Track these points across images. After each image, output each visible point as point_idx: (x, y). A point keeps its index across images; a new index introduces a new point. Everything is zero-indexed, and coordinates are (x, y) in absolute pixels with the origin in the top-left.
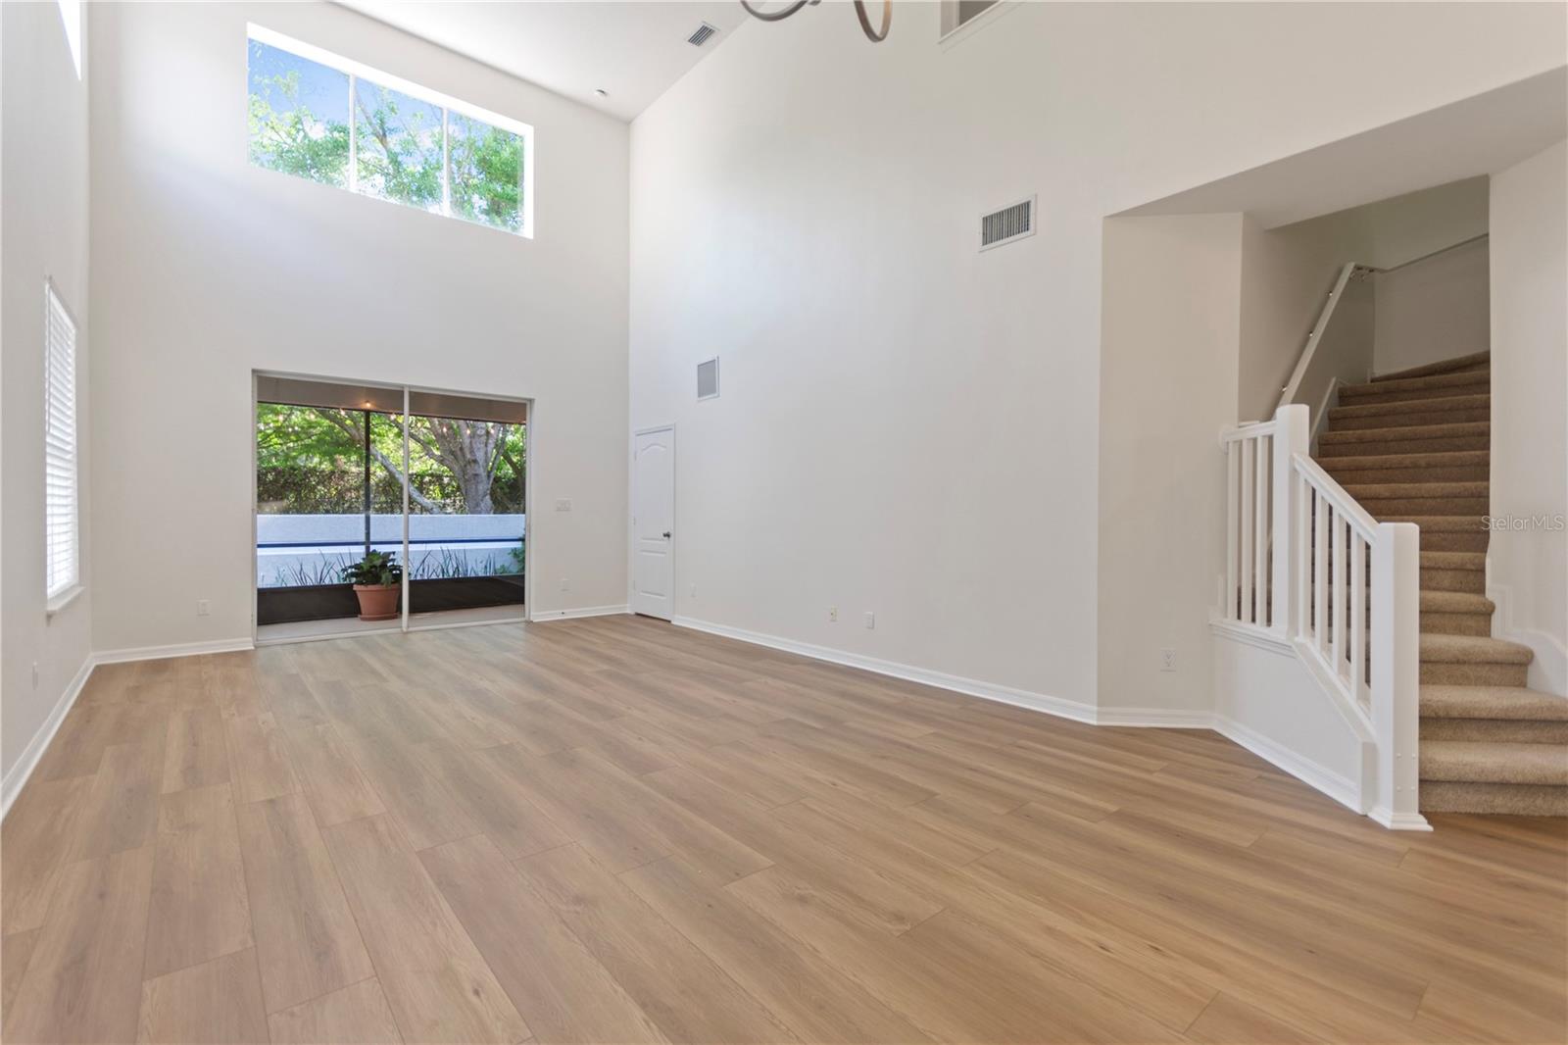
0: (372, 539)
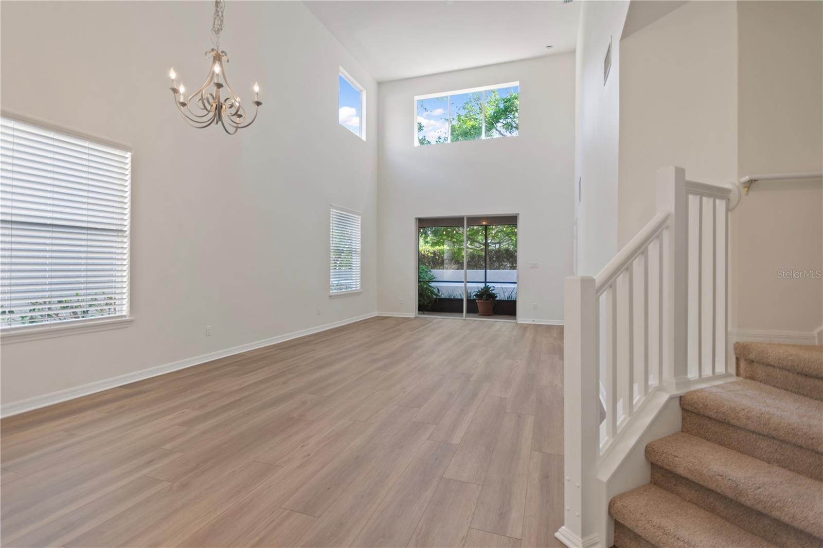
0: (487, 281)
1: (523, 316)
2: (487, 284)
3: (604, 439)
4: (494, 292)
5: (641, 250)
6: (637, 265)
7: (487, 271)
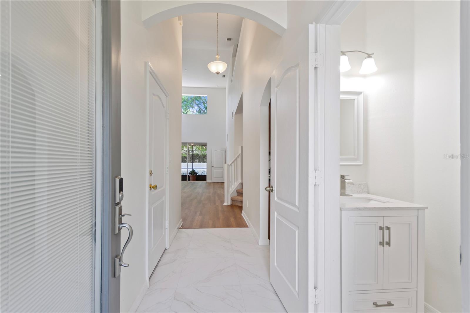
0: (193, 167)
1: (208, 180)
2: (193, 169)
3: (230, 190)
4: (196, 172)
5: (236, 159)
6: (236, 162)
7: (193, 164)
